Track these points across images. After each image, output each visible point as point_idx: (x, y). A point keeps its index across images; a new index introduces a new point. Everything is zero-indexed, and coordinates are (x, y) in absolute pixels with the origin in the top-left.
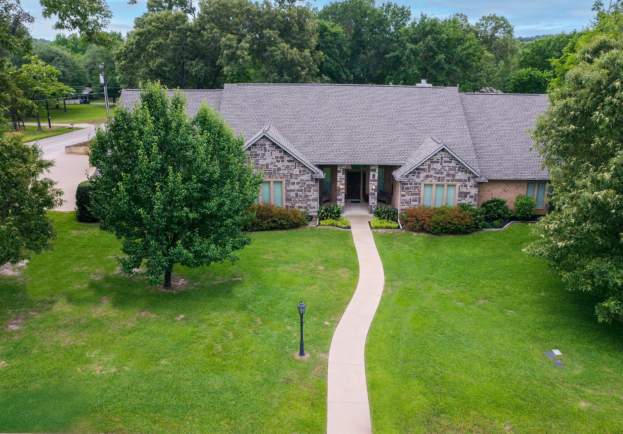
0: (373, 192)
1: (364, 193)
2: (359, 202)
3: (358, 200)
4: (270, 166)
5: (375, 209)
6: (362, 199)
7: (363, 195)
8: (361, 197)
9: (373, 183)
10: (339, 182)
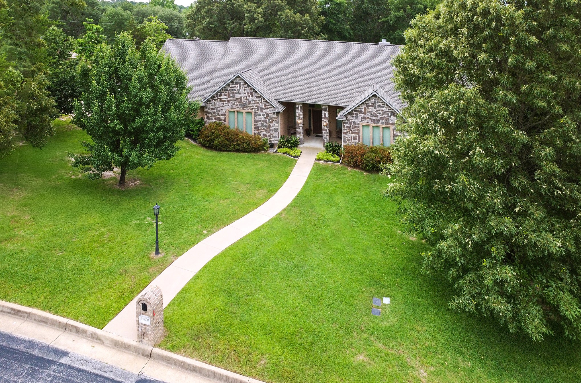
0: (326, 128)
4: (243, 100)
5: (327, 143)
9: (325, 120)
10: (298, 117)
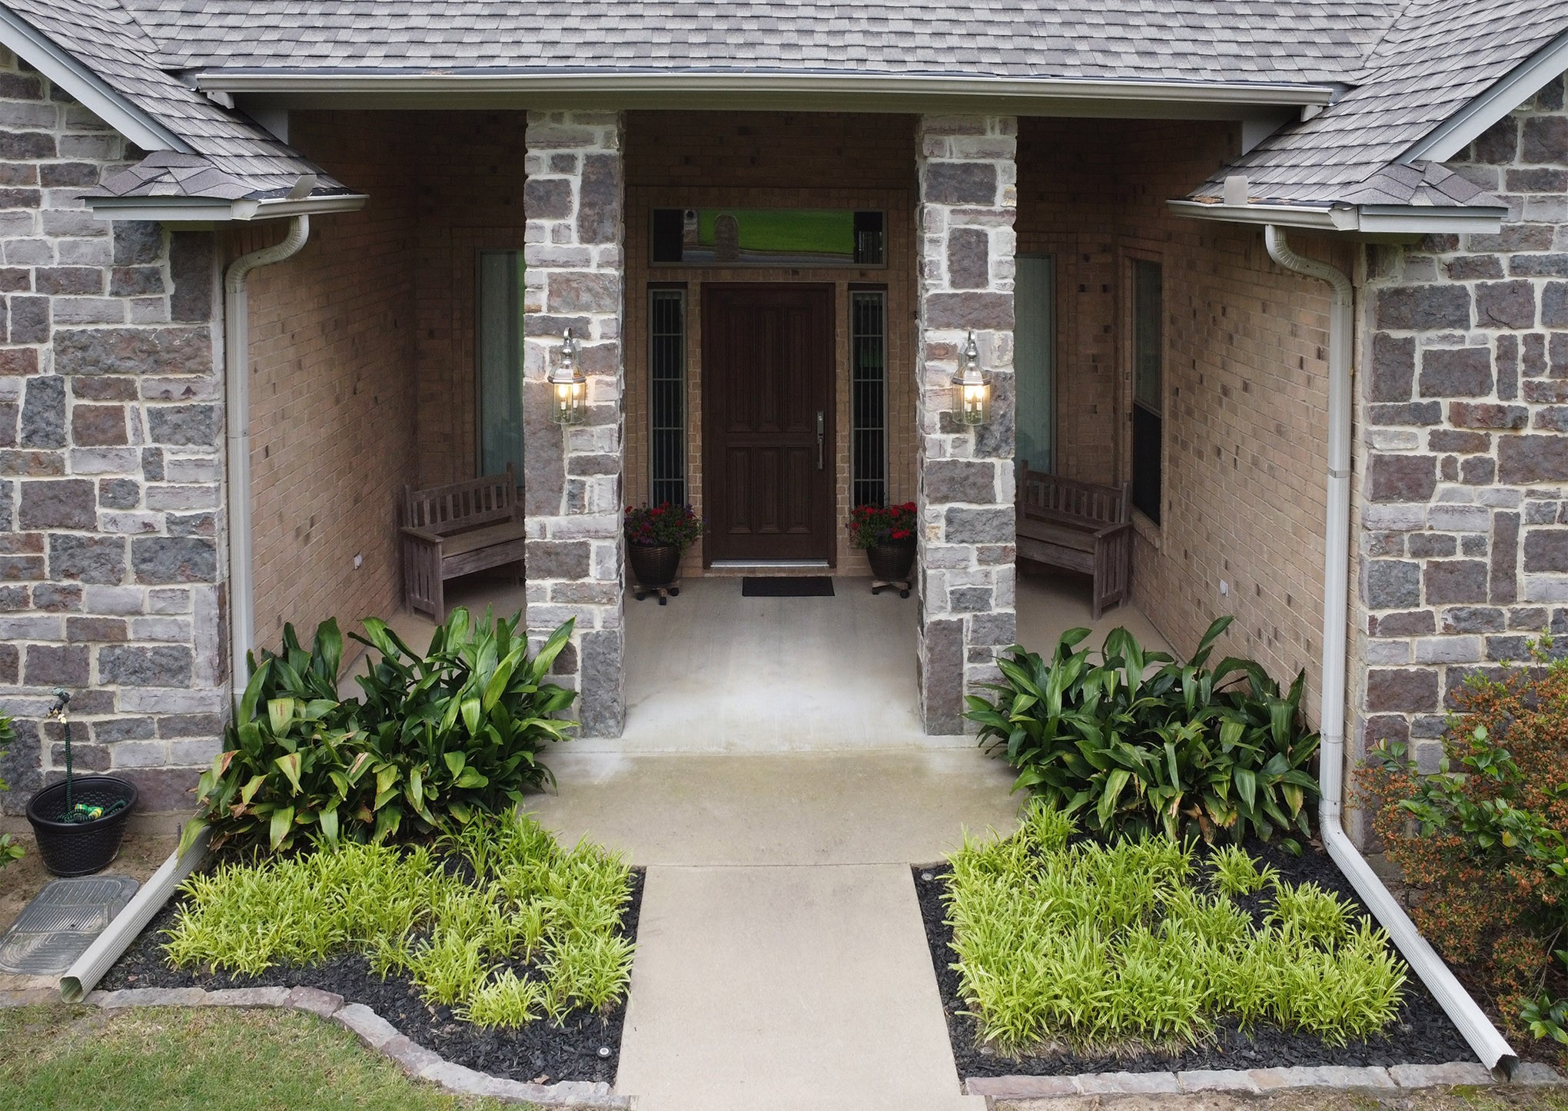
0: (968, 454)
1: (869, 492)
2: (820, 587)
3: (814, 567)
5: (987, 670)
6: (849, 560)
7: (859, 521)
8: (843, 535)
9: (956, 337)
10: (549, 328)
